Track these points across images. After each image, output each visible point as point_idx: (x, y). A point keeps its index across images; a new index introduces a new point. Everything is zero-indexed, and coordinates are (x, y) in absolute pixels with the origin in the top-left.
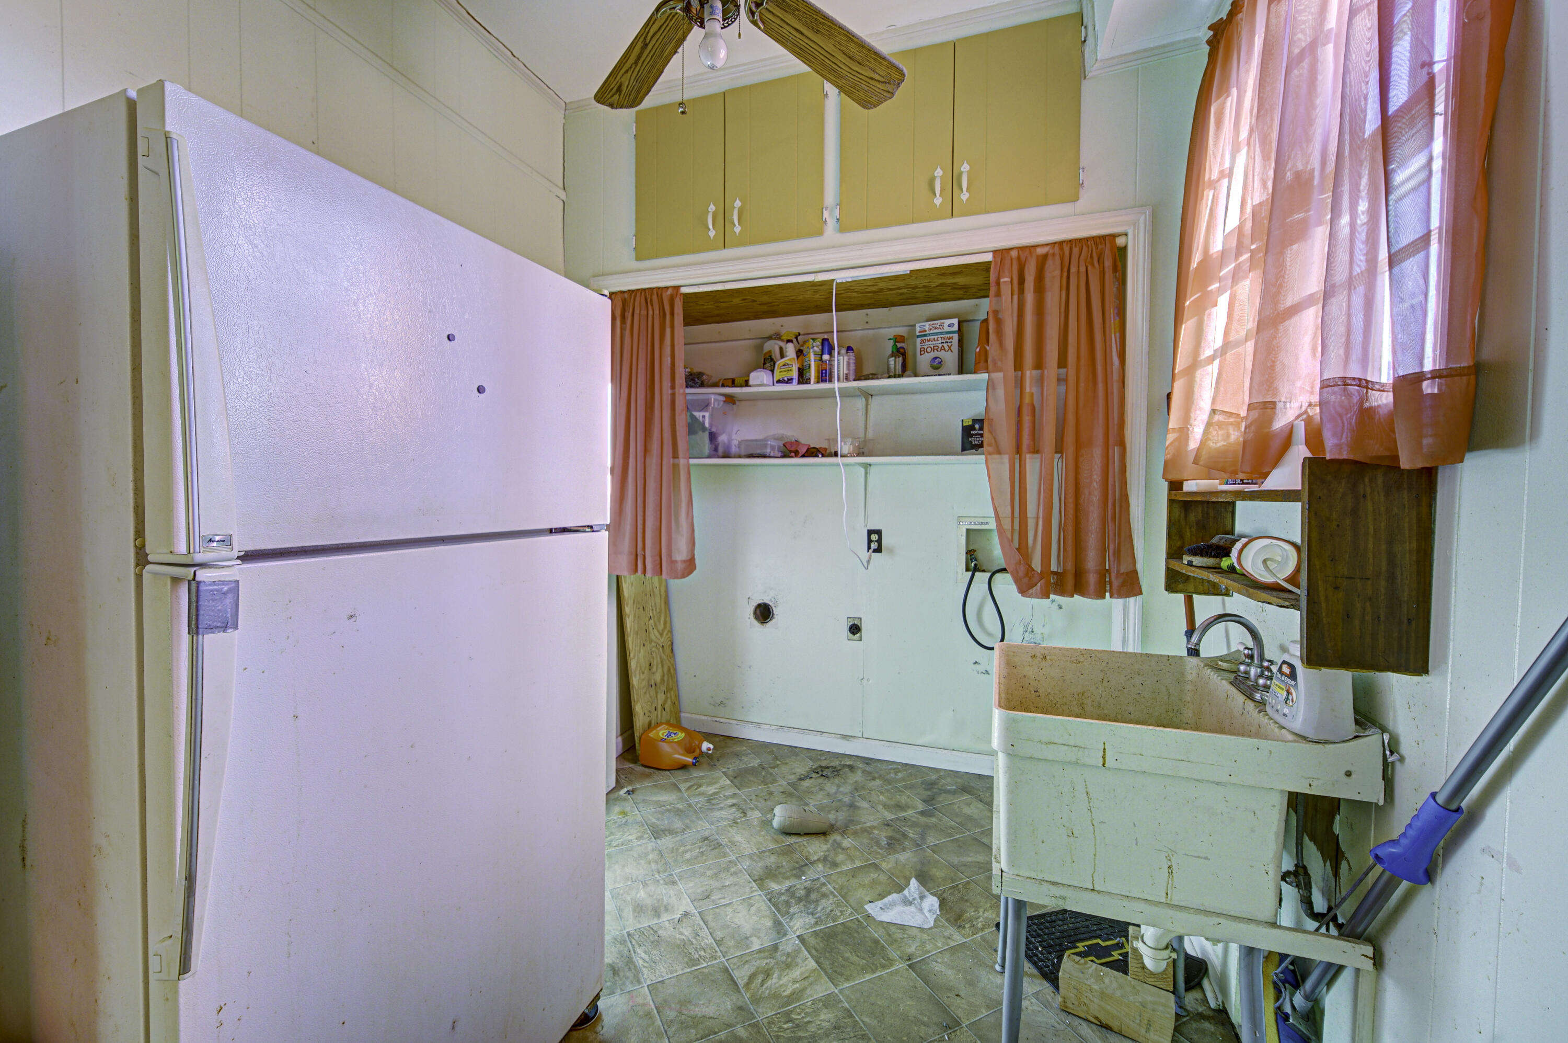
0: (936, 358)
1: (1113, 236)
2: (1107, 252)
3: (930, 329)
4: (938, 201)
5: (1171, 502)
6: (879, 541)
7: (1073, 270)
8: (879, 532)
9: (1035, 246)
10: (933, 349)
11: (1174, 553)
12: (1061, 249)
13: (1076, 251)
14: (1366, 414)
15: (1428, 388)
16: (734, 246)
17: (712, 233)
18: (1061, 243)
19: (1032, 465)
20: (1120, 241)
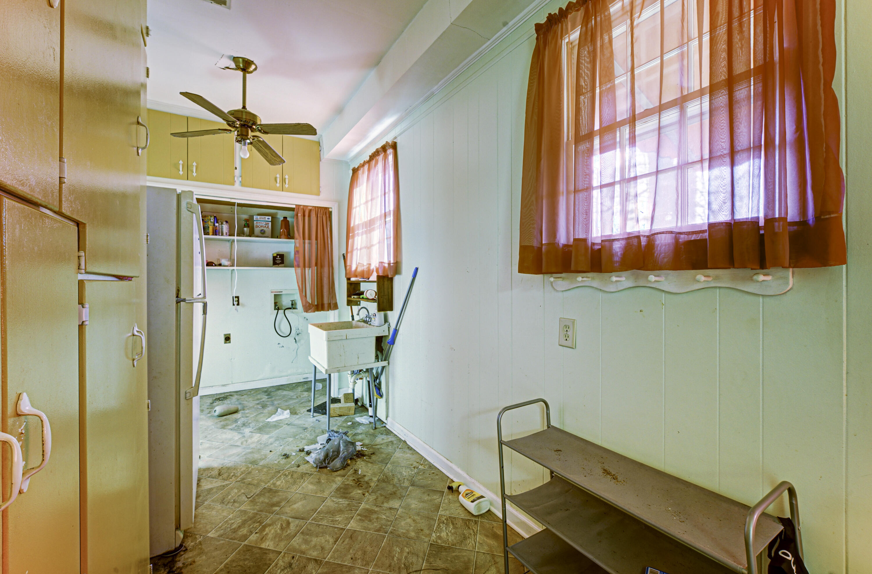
0: (263, 230)
1: (329, 208)
2: (327, 212)
3: (260, 219)
4: (278, 185)
5: (348, 283)
6: (238, 301)
7: (319, 215)
8: (238, 297)
9: (308, 206)
10: (261, 226)
11: (349, 296)
12: (315, 209)
13: (319, 210)
14: (384, 267)
15: (392, 265)
16: (192, 180)
17: (181, 173)
18: (315, 207)
19: (308, 272)
20: (330, 210)
